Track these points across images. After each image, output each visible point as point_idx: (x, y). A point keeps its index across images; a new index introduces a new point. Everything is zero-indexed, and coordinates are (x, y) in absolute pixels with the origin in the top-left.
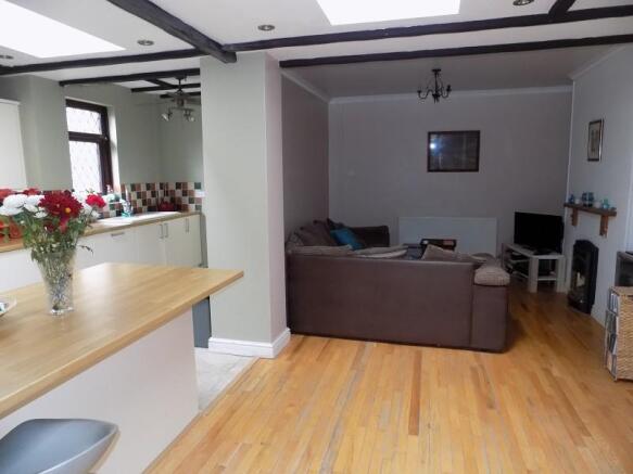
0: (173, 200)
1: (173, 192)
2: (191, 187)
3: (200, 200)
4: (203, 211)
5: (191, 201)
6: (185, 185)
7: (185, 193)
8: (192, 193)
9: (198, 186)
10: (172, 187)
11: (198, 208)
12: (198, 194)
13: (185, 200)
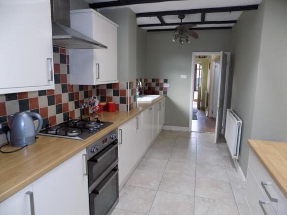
0: (150, 88)
1: (150, 84)
2: (161, 81)
3: (166, 89)
4: (168, 95)
5: (161, 89)
6: (158, 80)
7: (157, 85)
8: (162, 84)
9: (166, 81)
10: (150, 81)
11: (165, 93)
12: (166, 85)
13: (158, 88)
